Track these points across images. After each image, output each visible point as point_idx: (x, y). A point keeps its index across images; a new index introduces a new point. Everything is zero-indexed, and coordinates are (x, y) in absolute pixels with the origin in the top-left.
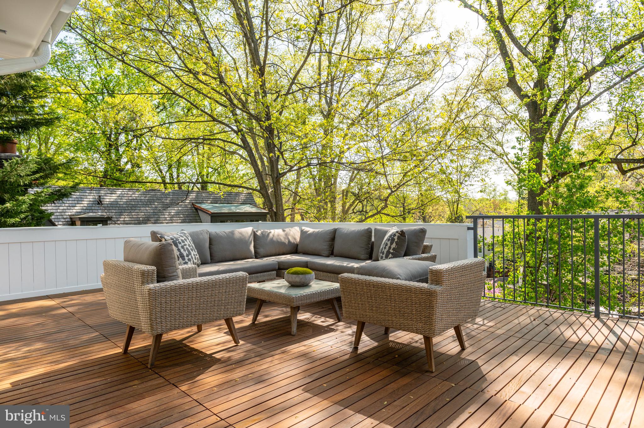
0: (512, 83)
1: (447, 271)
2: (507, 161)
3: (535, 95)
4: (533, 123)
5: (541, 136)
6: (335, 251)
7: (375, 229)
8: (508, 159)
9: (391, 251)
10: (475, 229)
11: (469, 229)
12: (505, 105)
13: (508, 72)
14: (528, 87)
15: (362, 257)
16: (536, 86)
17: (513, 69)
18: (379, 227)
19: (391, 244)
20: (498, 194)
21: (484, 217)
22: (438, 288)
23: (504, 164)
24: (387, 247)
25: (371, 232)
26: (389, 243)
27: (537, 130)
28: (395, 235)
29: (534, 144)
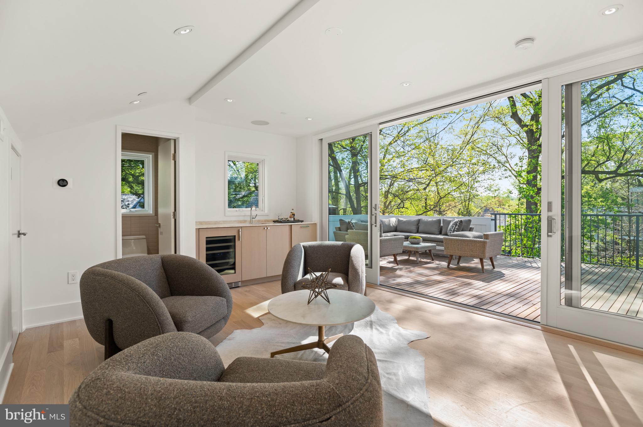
0: (515, 116)
1: (490, 234)
2: (511, 169)
3: (532, 125)
4: (530, 145)
5: (536, 155)
6: (420, 230)
7: (443, 220)
8: (512, 168)
9: (456, 230)
10: (495, 220)
11: (492, 220)
12: (509, 126)
13: (512, 108)
14: (527, 119)
15: (437, 233)
16: (532, 119)
17: (515, 106)
18: (445, 219)
19: (456, 226)
20: (502, 192)
21: (500, 214)
22: (487, 241)
23: (508, 171)
24: (454, 228)
25: (440, 221)
26: (454, 226)
27: (534, 151)
28: (457, 222)
29: (531, 161)
